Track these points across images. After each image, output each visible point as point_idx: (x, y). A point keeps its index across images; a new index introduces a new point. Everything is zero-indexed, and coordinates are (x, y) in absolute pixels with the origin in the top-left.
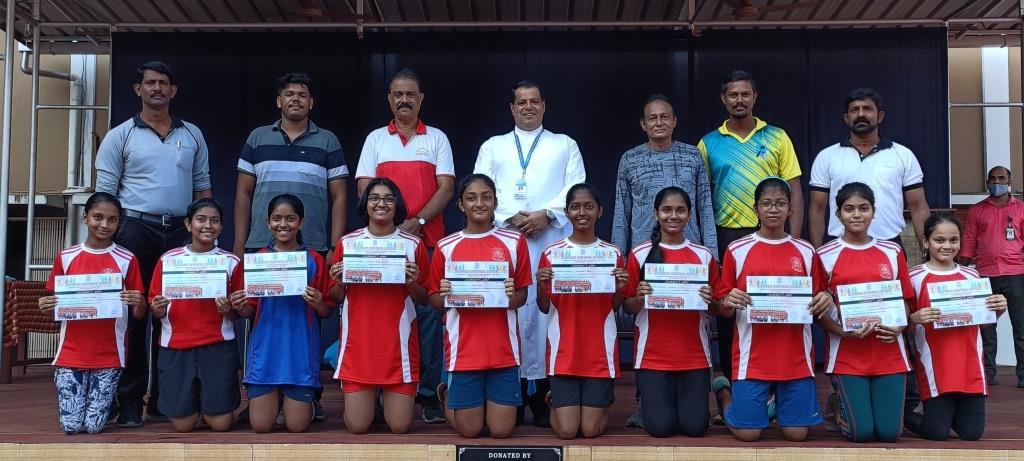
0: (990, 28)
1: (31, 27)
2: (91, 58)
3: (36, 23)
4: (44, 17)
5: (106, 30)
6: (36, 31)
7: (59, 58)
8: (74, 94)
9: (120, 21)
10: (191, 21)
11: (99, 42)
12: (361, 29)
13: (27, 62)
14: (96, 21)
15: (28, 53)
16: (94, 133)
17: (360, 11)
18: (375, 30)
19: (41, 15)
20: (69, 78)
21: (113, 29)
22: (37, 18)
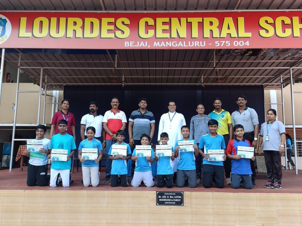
0: (272, 86)
1: (45, 85)
2: (58, 91)
3: (45, 83)
4: (48, 82)
5: (62, 85)
6: (46, 85)
7: (50, 91)
8: (53, 100)
9: (65, 83)
10: (82, 83)
11: (60, 88)
12: (123, 85)
13: (43, 92)
14: (60, 83)
15: (43, 90)
16: (58, 109)
17: (123, 80)
18: (126, 85)
19: (47, 82)
20: (52, 96)
21: (65, 85)
22: (46, 82)
